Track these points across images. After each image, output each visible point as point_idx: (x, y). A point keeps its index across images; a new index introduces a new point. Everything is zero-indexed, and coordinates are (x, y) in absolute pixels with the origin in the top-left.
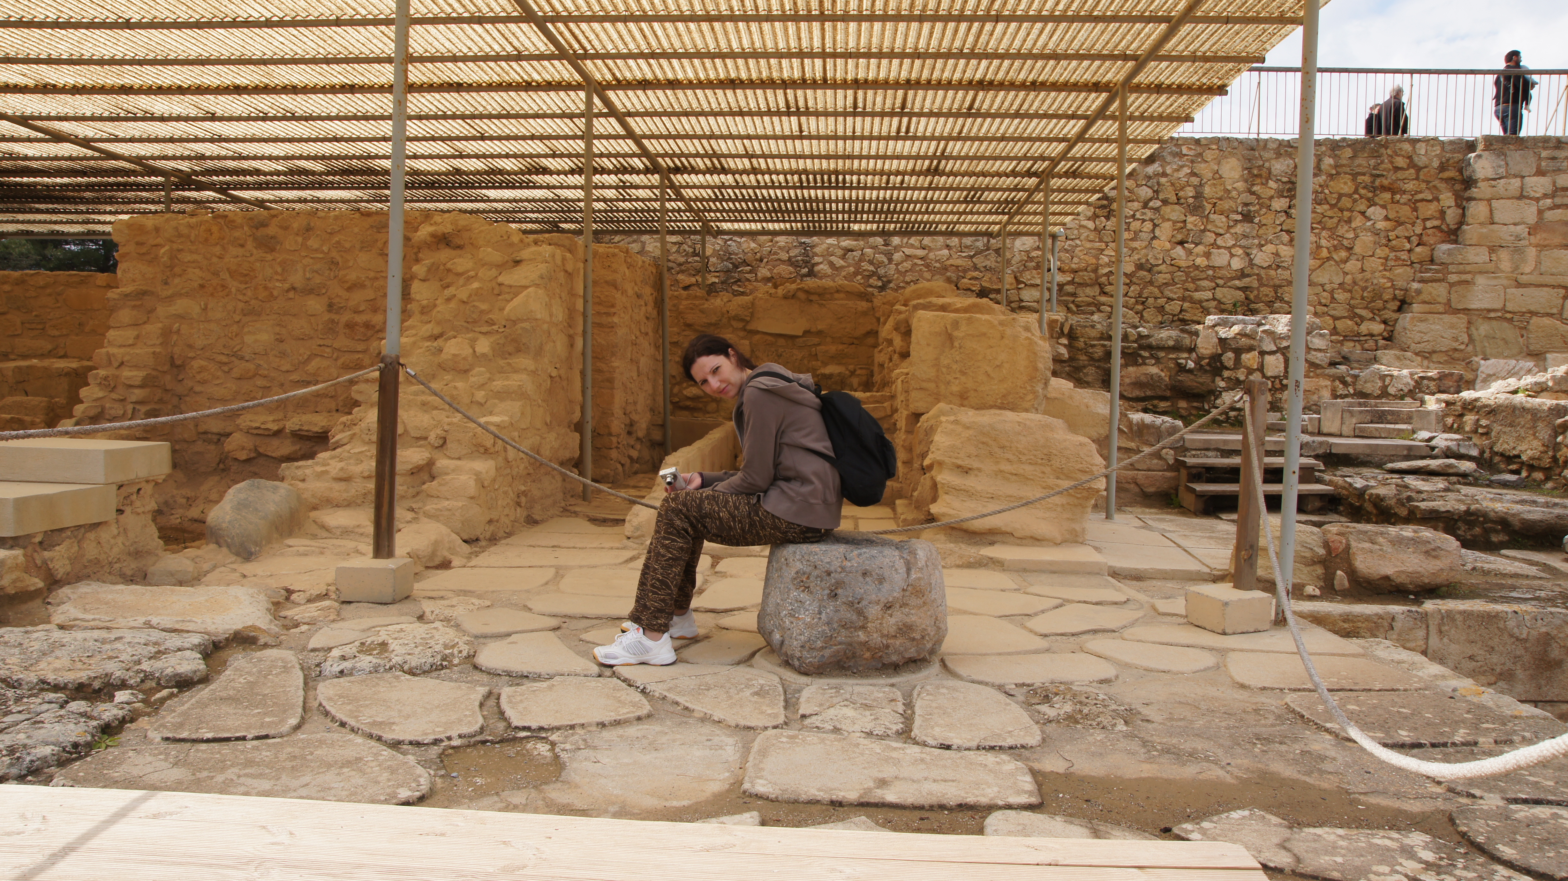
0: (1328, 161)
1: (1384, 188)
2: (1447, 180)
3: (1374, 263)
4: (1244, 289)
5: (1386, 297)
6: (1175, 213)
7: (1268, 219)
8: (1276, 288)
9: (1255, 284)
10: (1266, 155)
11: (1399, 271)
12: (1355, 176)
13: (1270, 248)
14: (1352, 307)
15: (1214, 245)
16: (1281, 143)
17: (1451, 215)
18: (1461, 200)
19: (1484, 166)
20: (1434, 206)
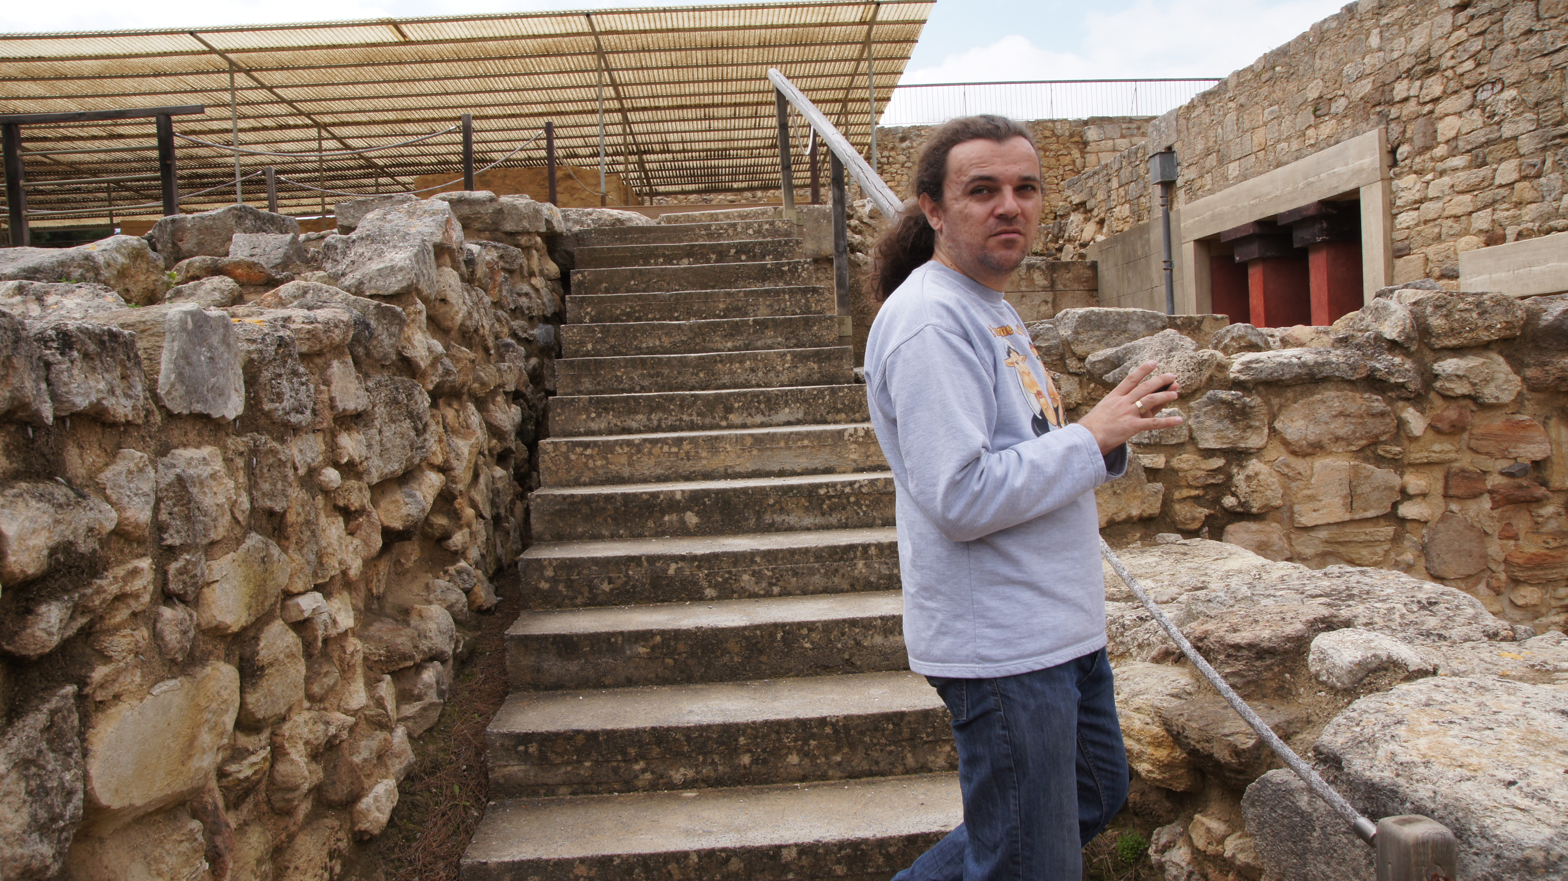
2: (1075, 143)
11: (1053, 196)
17: (1079, 162)
18: (1083, 153)
19: (1092, 134)
20: (1068, 158)
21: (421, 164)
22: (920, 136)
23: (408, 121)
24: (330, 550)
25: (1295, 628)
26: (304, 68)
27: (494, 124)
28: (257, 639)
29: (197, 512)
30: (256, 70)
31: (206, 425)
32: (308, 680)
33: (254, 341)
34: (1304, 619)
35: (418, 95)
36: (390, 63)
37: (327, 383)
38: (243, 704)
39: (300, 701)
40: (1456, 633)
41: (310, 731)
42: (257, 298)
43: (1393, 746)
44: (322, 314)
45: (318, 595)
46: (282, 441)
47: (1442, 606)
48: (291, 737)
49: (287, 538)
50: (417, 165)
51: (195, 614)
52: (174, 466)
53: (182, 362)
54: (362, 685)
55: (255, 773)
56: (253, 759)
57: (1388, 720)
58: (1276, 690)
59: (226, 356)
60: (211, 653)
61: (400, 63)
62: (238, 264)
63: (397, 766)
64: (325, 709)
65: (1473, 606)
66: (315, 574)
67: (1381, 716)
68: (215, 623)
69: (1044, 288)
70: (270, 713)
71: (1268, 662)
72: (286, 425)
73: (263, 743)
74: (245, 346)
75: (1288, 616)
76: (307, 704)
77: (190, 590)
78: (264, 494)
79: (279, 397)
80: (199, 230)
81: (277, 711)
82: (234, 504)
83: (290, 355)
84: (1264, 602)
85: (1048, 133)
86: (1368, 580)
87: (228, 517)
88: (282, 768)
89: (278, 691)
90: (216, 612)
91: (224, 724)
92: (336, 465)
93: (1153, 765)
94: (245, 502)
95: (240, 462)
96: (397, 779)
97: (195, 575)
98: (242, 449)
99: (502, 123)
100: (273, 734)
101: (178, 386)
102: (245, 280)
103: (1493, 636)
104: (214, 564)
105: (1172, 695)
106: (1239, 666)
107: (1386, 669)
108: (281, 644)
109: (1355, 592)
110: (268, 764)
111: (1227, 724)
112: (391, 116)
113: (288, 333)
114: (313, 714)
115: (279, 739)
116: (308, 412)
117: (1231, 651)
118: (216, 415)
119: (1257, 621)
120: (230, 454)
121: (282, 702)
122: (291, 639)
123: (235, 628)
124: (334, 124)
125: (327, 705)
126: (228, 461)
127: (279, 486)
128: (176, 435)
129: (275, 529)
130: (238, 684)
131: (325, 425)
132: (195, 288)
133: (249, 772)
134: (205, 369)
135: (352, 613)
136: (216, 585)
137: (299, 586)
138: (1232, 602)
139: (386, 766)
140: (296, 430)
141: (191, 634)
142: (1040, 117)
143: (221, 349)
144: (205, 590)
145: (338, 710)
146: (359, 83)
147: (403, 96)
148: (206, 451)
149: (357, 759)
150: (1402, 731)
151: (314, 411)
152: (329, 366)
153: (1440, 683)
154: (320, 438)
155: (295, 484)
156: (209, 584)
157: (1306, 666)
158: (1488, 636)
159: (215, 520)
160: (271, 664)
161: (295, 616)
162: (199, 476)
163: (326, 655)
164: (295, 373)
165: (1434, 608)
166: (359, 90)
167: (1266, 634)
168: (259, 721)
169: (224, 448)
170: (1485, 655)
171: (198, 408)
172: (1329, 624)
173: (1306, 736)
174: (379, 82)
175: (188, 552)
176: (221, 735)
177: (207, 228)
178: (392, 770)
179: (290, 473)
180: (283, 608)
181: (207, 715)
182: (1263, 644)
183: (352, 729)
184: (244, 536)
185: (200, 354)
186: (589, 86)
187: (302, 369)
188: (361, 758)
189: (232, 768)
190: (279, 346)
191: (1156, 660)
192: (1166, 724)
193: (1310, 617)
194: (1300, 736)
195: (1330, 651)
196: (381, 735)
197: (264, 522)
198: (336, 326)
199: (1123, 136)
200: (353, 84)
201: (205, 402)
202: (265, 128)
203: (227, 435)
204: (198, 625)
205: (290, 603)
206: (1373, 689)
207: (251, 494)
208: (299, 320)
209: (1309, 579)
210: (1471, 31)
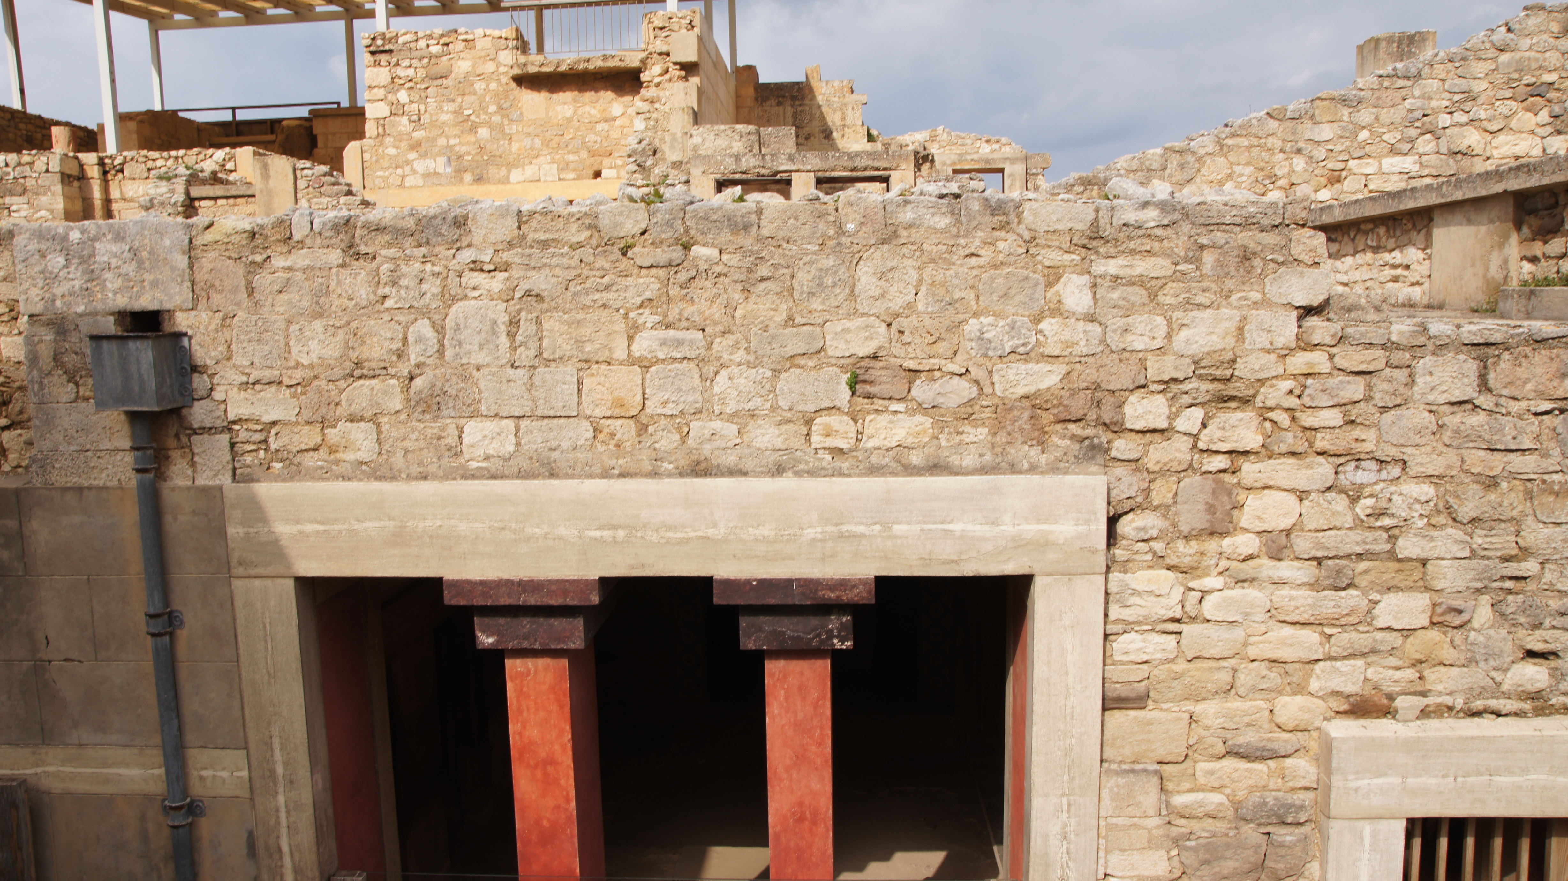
210: (1339, 362)
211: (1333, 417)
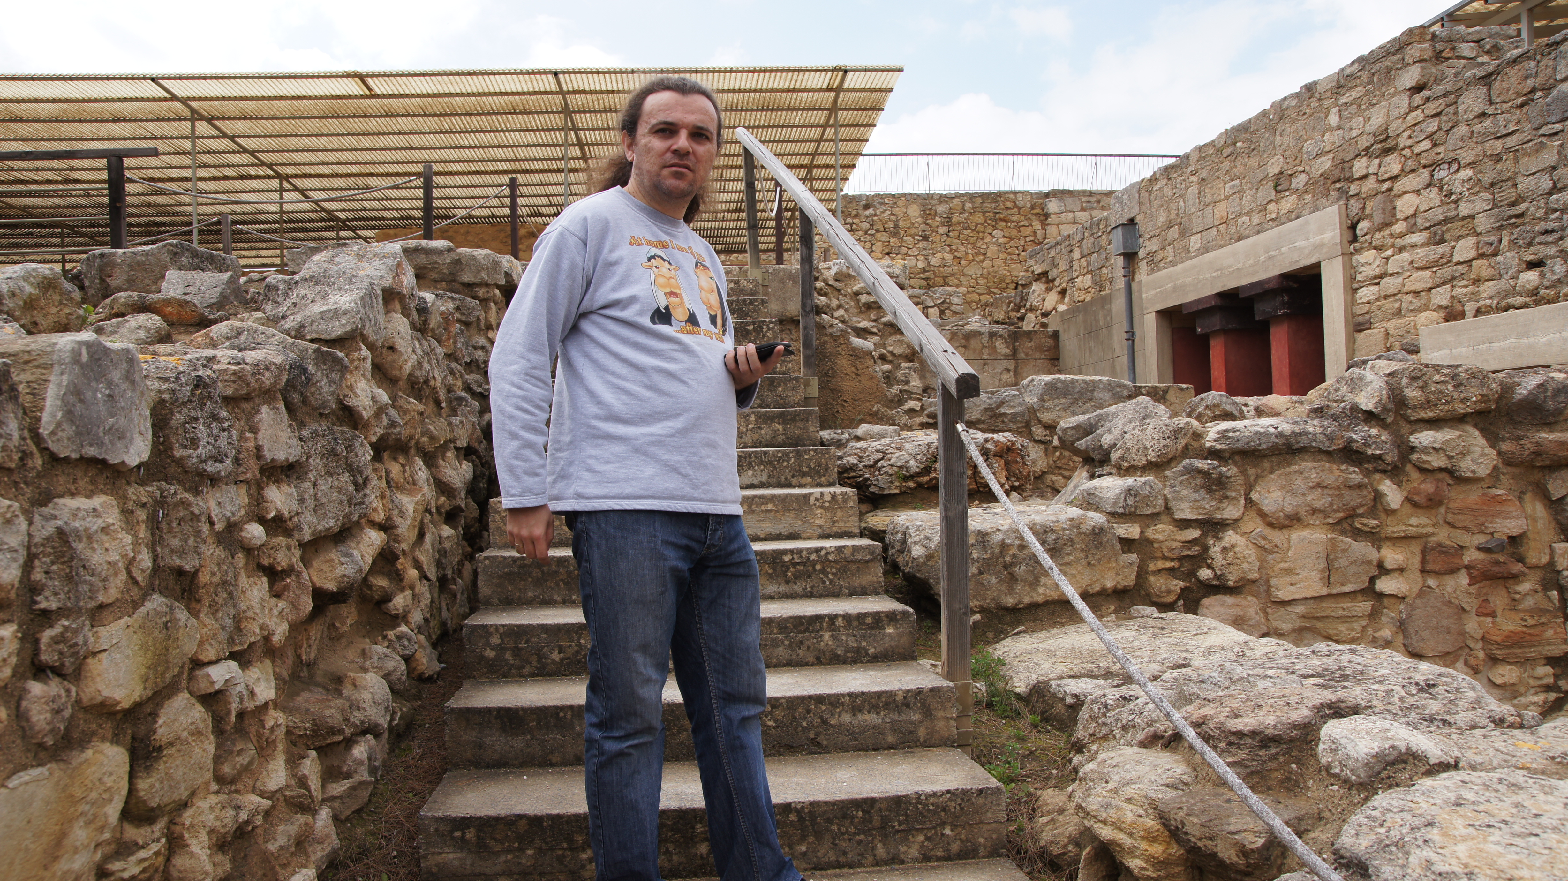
0: (968, 205)
1: (1001, 220)
2: (1036, 214)
3: (999, 262)
4: (926, 279)
5: (1007, 281)
6: (883, 237)
7: (937, 239)
8: (944, 278)
9: (932, 276)
10: (933, 202)
11: (1014, 266)
12: (984, 213)
13: (939, 255)
14: (989, 288)
15: (907, 254)
16: (941, 196)
17: (1040, 234)
18: (1044, 225)
19: (1053, 206)
20: (1029, 229)
21: (383, 219)
22: (884, 204)
23: (372, 175)
24: (250, 614)
25: (1300, 714)
26: (267, 118)
27: (458, 180)
28: (154, 715)
29: (81, 571)
30: (218, 119)
31: (101, 472)
32: (218, 760)
33: (166, 380)
34: (1310, 705)
35: (382, 149)
36: (354, 116)
37: (254, 430)
38: (132, 791)
39: (207, 784)
40: (1462, 718)
41: (217, 818)
42: (187, 338)
43: (1427, 853)
44: (250, 356)
45: (233, 665)
46: (197, 492)
47: (1441, 689)
48: (192, 826)
49: (198, 601)
50: (379, 219)
51: (74, 689)
52: (55, 517)
53: (72, 399)
54: (282, 763)
55: (144, 870)
56: (142, 854)
57: (1417, 822)
58: (1282, 782)
59: (129, 394)
60: (94, 733)
61: (365, 116)
62: (168, 302)
63: (319, 853)
64: (237, 792)
65: (1473, 689)
66: (231, 641)
67: (1408, 816)
68: (99, 699)
69: (1006, 357)
70: (166, 800)
71: (1273, 751)
72: (202, 475)
73: (157, 834)
74: (157, 385)
75: (1293, 700)
76: (214, 787)
77: (68, 661)
78: (172, 551)
79: (194, 443)
80: (130, 265)
81: (176, 797)
82: (130, 563)
83: (210, 397)
84: (1261, 684)
85: (1009, 205)
86: (1360, 659)
87: (123, 576)
88: (180, 862)
89: (178, 774)
90: (101, 686)
91: (106, 816)
92: (262, 520)
93: (1146, 862)
94: (145, 560)
95: (142, 515)
96: (318, 868)
97: (76, 644)
98: (144, 500)
99: (466, 180)
100: (172, 822)
101: (65, 426)
102: (175, 319)
103: (1499, 722)
104: (103, 631)
105: (1168, 786)
106: (1242, 755)
107: (1405, 762)
108: (184, 721)
109: (1348, 672)
110: (161, 859)
111: (1232, 820)
112: (355, 169)
113: (209, 372)
114: (222, 797)
115: (177, 829)
116: (229, 461)
117: (1233, 738)
118: (113, 460)
119: (1260, 706)
120: (130, 506)
121: (183, 786)
122: (198, 713)
123: (126, 705)
124: (296, 176)
125: (240, 786)
126: (126, 513)
127: (191, 542)
128: (61, 481)
129: (184, 591)
130: (127, 768)
131: (249, 476)
132: (118, 325)
133: (135, 870)
134: (101, 407)
135: (273, 684)
136: (104, 655)
137: (210, 654)
138: (1227, 684)
139: (306, 853)
140: (214, 480)
141: (67, 713)
142: (1002, 189)
143: (124, 386)
144: (90, 661)
145: (253, 792)
146: (322, 135)
147: (367, 149)
148: (98, 501)
149: (272, 847)
150: (1434, 834)
151: (237, 461)
152: (258, 411)
153: (1467, 778)
154: (243, 490)
155: (210, 540)
156: (94, 654)
157: (1315, 756)
158: (1494, 722)
159: (105, 580)
160: (171, 744)
161: (204, 687)
162: (86, 530)
163: (240, 729)
164: (215, 417)
165: (1434, 691)
166: (323, 142)
167: (1271, 720)
168: (152, 809)
169: (124, 498)
170: (1499, 745)
171: (91, 451)
172: (1338, 711)
173: (1321, 835)
174: (343, 135)
175: (67, 618)
176: (101, 829)
177: (138, 264)
178: (313, 858)
179: (205, 528)
180: (191, 678)
181: (83, 807)
182: (1267, 732)
183: (267, 814)
184: (144, 598)
185: (96, 390)
186: (555, 145)
187: (224, 414)
188: (277, 845)
189: (115, 866)
190: (197, 386)
191: (1143, 744)
192: (1163, 818)
193: (1317, 702)
194: (1312, 835)
195: (1343, 741)
196: (301, 819)
197: (172, 582)
198: (267, 369)
199: (1083, 209)
200: (316, 135)
201: (101, 445)
202: (226, 178)
203: (129, 483)
204: (78, 702)
205: (199, 673)
206: (1391, 784)
207: (154, 551)
208: (225, 360)
209: (1297, 657)
210: (1427, 112)
211: (1426, 145)
